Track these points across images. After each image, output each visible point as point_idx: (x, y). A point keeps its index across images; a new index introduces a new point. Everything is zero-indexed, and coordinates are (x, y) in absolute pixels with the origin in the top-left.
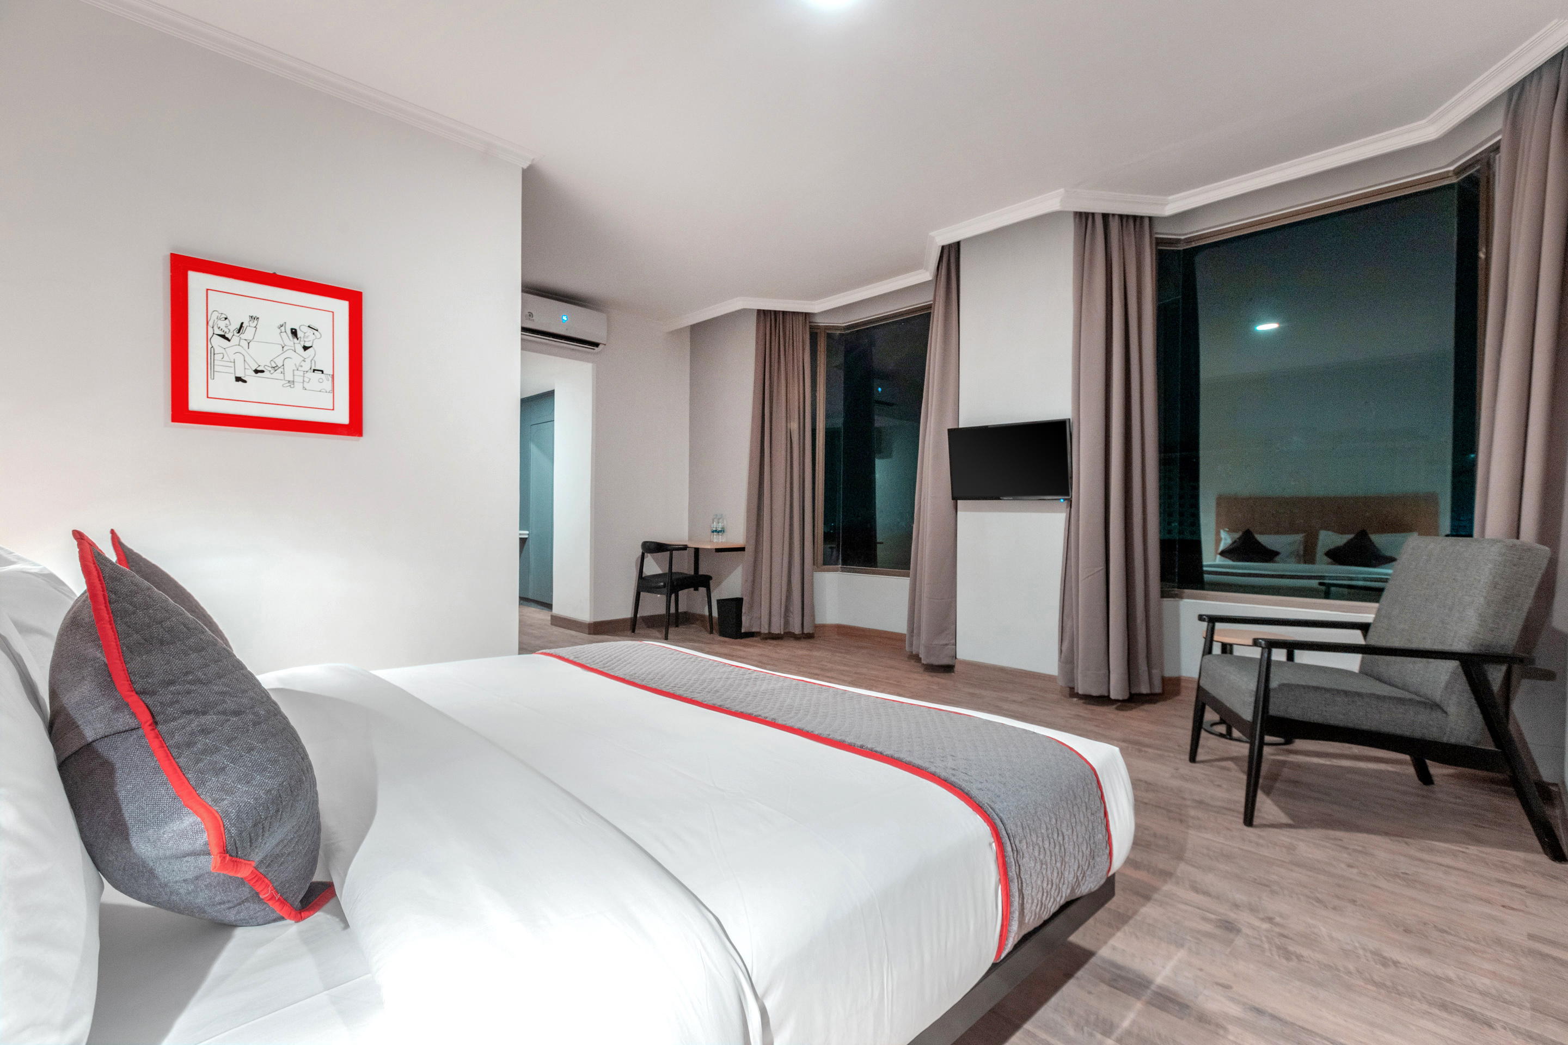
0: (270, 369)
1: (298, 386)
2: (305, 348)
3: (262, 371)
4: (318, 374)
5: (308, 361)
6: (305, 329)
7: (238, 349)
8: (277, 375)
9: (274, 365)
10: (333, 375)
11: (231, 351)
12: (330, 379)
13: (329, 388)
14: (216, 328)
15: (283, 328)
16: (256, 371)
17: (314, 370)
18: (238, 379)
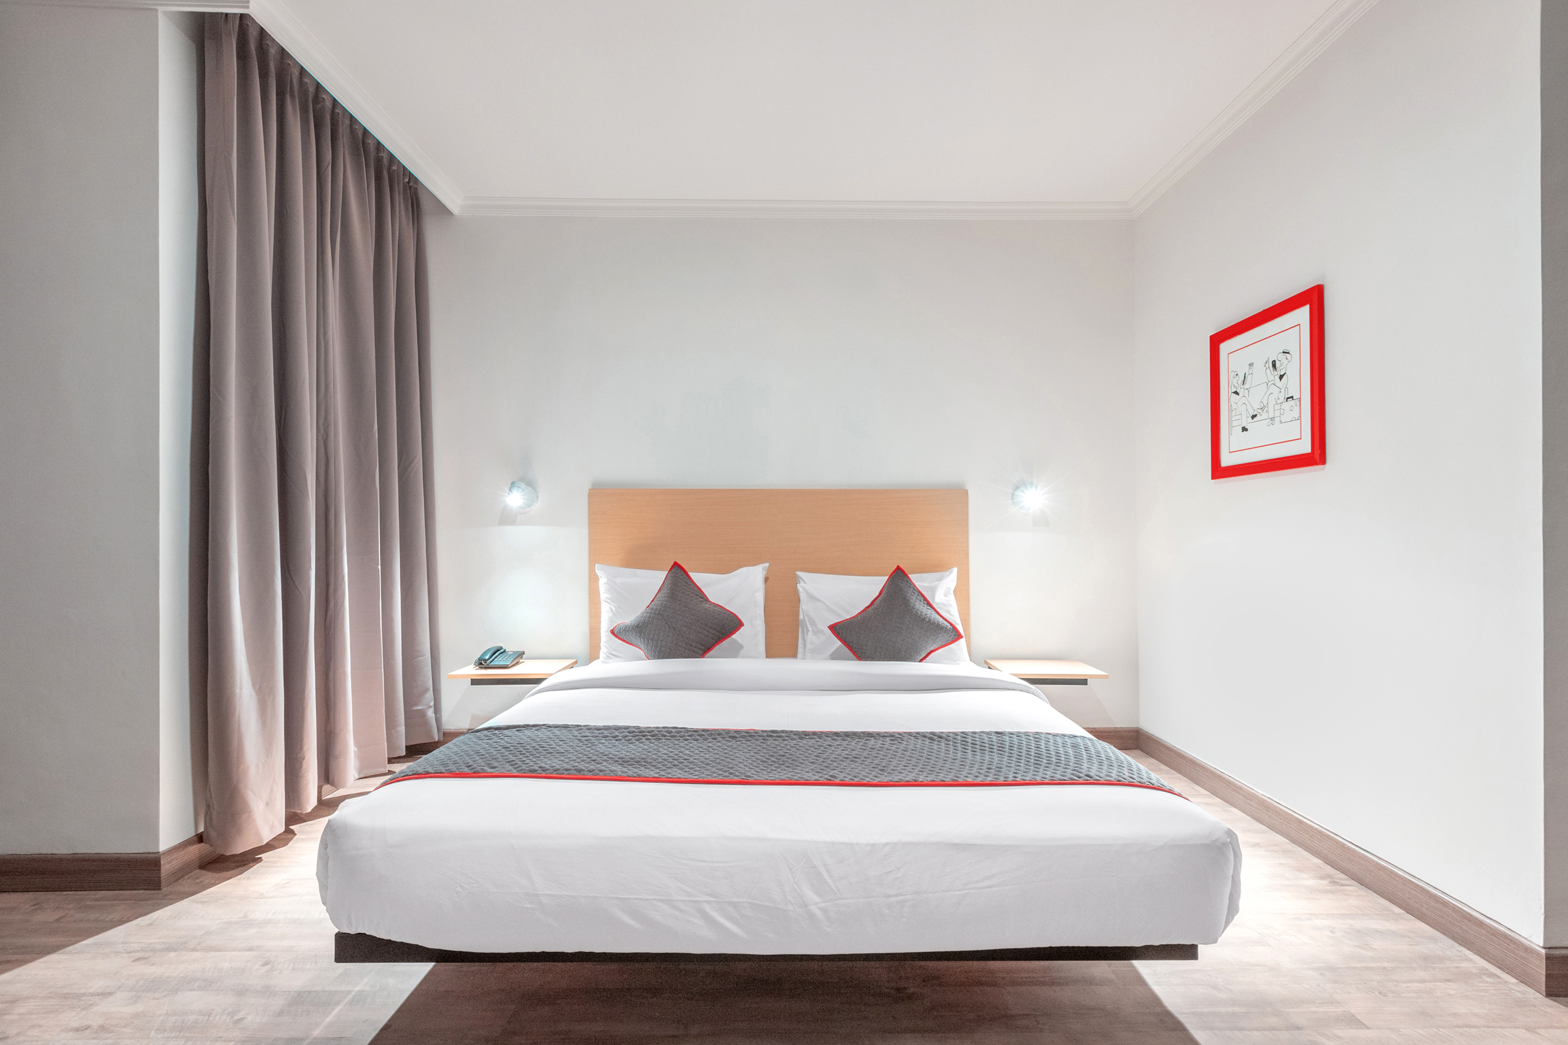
0: (1259, 411)
1: (1277, 420)
2: (1281, 377)
3: (1256, 415)
4: (1291, 402)
5: (1283, 390)
6: (1282, 356)
7: (1244, 400)
8: (1265, 416)
9: (1262, 406)
10: (1300, 398)
11: (1240, 404)
12: (1298, 403)
13: (1297, 416)
14: (1233, 387)
15: (1267, 365)
16: (1253, 417)
17: (1288, 398)
18: (1244, 429)
